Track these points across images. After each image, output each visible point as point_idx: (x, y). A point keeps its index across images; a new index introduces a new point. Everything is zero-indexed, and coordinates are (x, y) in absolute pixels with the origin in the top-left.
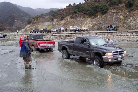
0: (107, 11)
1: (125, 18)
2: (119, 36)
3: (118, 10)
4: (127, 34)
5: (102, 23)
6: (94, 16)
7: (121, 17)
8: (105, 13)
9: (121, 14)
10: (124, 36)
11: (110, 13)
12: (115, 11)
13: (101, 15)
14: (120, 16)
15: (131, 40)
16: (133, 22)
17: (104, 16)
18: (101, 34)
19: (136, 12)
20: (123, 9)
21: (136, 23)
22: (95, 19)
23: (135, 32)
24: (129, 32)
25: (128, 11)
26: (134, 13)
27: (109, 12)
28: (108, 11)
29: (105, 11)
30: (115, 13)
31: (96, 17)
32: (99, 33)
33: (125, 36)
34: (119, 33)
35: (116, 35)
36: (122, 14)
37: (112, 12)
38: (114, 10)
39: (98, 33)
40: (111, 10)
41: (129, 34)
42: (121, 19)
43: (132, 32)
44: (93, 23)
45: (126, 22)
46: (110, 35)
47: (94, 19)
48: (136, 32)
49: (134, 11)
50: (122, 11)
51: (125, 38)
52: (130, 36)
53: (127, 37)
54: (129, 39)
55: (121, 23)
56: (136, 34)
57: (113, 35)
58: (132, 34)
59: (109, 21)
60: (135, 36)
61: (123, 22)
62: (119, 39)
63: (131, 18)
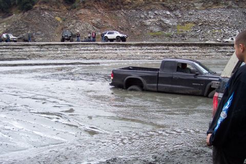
0: (31, 5)
1: (64, 21)
3: (51, 6)
4: (96, 47)
5: (23, 27)
6: (4, 12)
7: (58, 19)
8: (29, 9)
9: (57, 13)
10: (92, 50)
11: (38, 9)
12: (46, 7)
13: (20, 12)
14: (55, 16)
15: (106, 58)
16: (78, 28)
17: (26, 14)
18: (51, 46)
19: (82, 12)
20: (59, 4)
21: (82, 30)
22: (9, 20)
23: (107, 44)
24: (98, 44)
25: (68, 9)
26: (78, 13)
27: (36, 7)
28: (34, 7)
29: (28, 5)
30: (45, 10)
31: (10, 15)
33: (94, 51)
35: (79, 49)
36: (59, 13)
37: (42, 9)
38: (45, 5)
40: (40, 4)
41: (100, 48)
42: (57, 21)
43: (104, 44)
44: (5, 26)
45: (66, 27)
47: (6, 19)
49: (78, 10)
50: (58, 8)
51: (95, 54)
52: (102, 50)
53: (98, 53)
54: (102, 55)
55: (58, 29)
56: (111, 48)
57: (73, 49)
58: (104, 48)
59: (37, 24)
60: (110, 51)
61: (61, 28)
62: (85, 55)
63: (75, 21)
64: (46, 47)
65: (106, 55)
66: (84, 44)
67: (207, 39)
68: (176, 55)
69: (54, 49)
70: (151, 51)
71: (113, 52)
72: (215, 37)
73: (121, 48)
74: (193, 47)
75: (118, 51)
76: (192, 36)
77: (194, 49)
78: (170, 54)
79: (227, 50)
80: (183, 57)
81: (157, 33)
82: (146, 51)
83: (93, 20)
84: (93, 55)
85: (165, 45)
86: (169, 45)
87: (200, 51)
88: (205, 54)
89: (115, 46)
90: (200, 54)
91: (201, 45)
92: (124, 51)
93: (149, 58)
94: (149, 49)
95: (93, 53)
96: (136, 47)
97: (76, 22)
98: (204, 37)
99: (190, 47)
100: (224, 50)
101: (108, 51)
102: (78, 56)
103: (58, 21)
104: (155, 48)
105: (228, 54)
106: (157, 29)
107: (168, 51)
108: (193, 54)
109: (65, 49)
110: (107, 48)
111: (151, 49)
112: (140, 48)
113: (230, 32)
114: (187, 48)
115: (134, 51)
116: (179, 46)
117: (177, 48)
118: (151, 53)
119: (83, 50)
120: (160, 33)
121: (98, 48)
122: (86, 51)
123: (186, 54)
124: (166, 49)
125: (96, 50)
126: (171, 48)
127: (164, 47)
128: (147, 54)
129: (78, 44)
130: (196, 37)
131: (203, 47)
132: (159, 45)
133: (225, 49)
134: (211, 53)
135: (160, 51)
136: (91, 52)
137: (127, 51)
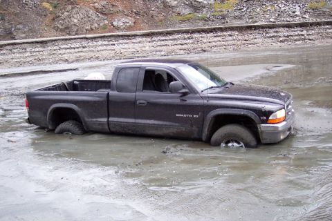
1: (55, 7)
2: (66, 49)
4: (84, 43)
7: (46, 5)
10: (77, 48)
14: (42, 1)
15: (97, 58)
18: (16, 46)
21: (82, 19)
23: (101, 37)
24: (87, 38)
32: (9, 44)
33: (80, 50)
34: (63, 42)
35: (58, 48)
39: (6, 45)
41: (90, 44)
43: (95, 38)
45: (59, 17)
46: (41, 49)
48: (104, 37)
51: (82, 54)
52: (92, 47)
53: (87, 52)
54: (92, 54)
55: (47, 20)
56: (106, 43)
57: (49, 48)
58: (95, 44)
59: (16, 14)
60: (105, 47)
61: (51, 18)
62: (66, 56)
63: (70, 7)
64: (8, 47)
65: (97, 54)
66: (66, 40)
67: (257, 19)
68: (204, 46)
69: (21, 51)
70: (166, 43)
71: (109, 48)
72: (267, 16)
73: (121, 41)
74: (229, 33)
75: (115, 47)
76: (235, 17)
77: (231, 36)
78: (195, 46)
79: (279, 34)
80: (214, 49)
81: (187, 16)
82: (159, 43)
83: (96, 4)
84: (78, 55)
85: (187, 32)
86: (193, 32)
87: (240, 38)
88: (247, 42)
89: (112, 38)
90: (239, 43)
91: (240, 29)
92: (126, 46)
93: (163, 53)
94: (163, 40)
95: (79, 52)
96: (144, 39)
97: (73, 8)
98: (252, 18)
99: (225, 33)
100: (276, 34)
101: (102, 48)
102: (57, 59)
103: (46, 8)
104: (171, 37)
105: (281, 39)
106: (186, 11)
107: (191, 41)
108: (229, 42)
109: (37, 49)
110: (100, 42)
111: (166, 40)
112: (149, 40)
113: (287, 8)
114: (219, 34)
115: (140, 45)
116: (208, 33)
117: (204, 35)
118: (166, 45)
119: (64, 48)
120: (190, 16)
121: (87, 45)
122: (68, 51)
123: (219, 43)
124: (189, 38)
125: (84, 48)
126: (196, 35)
127: (186, 36)
128: (159, 48)
129: (56, 40)
130: (240, 18)
131: (244, 32)
132: (178, 32)
133: (277, 32)
134: (255, 40)
135: (179, 42)
136: (76, 50)
137: (131, 46)
